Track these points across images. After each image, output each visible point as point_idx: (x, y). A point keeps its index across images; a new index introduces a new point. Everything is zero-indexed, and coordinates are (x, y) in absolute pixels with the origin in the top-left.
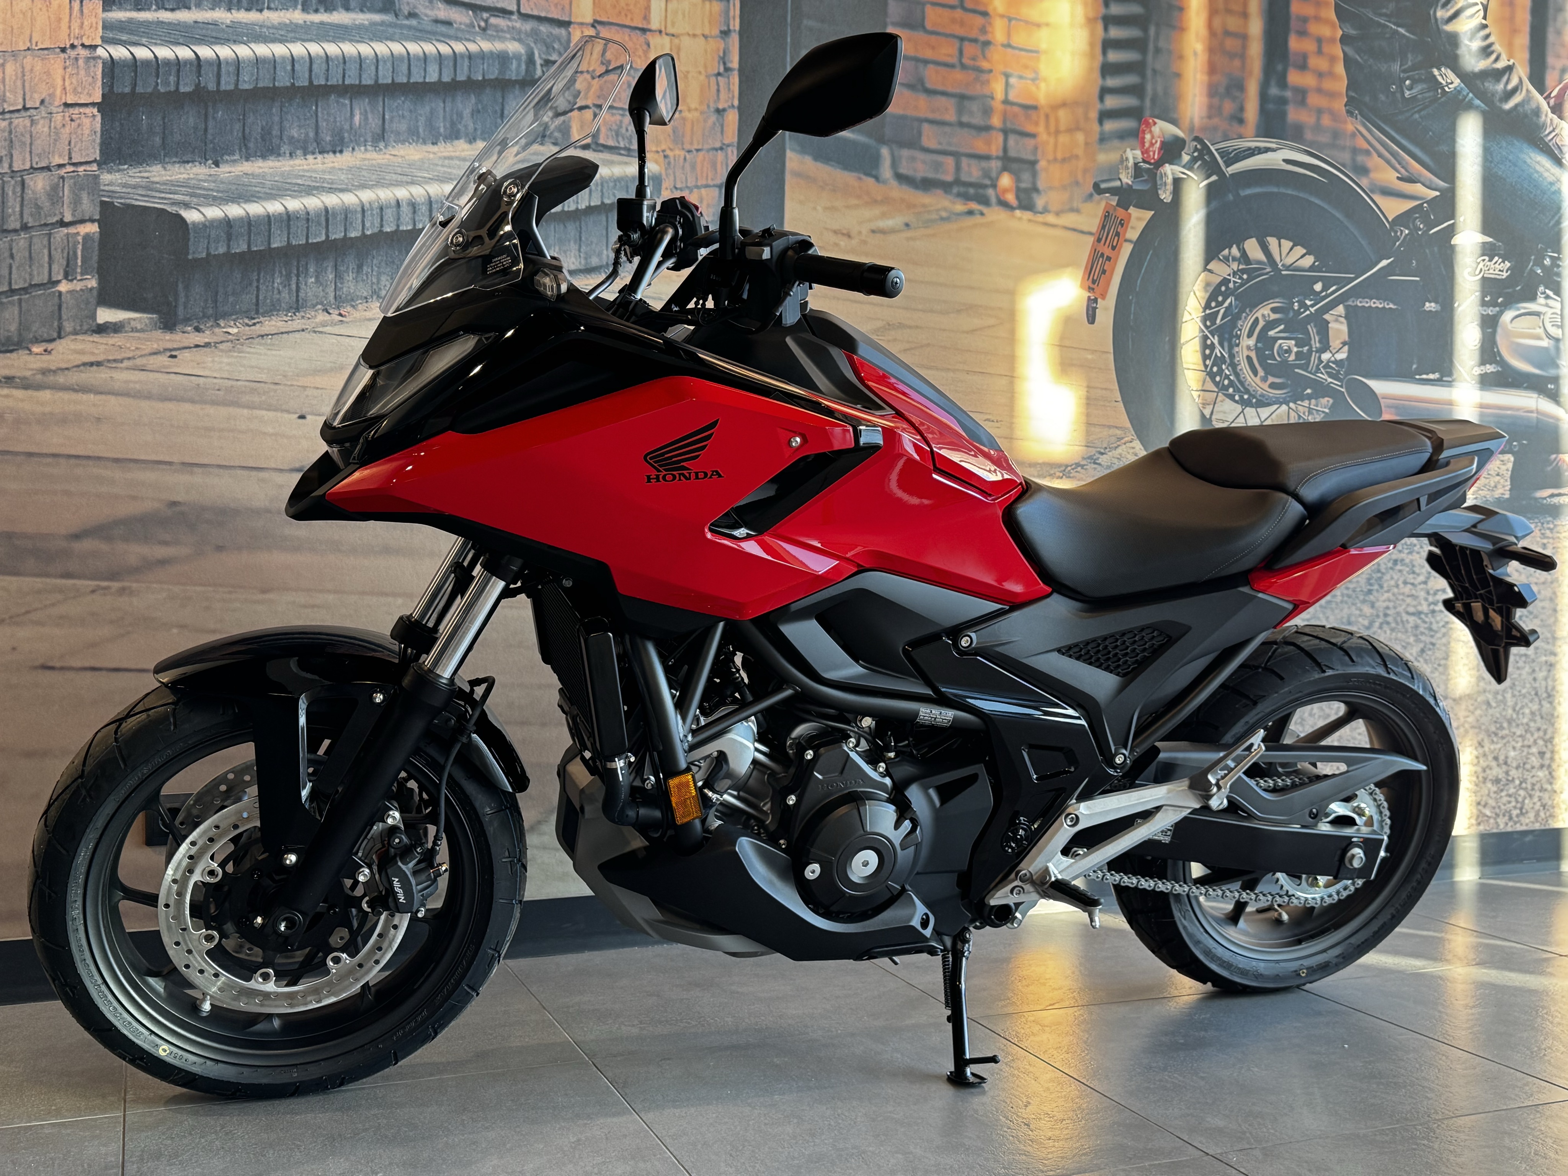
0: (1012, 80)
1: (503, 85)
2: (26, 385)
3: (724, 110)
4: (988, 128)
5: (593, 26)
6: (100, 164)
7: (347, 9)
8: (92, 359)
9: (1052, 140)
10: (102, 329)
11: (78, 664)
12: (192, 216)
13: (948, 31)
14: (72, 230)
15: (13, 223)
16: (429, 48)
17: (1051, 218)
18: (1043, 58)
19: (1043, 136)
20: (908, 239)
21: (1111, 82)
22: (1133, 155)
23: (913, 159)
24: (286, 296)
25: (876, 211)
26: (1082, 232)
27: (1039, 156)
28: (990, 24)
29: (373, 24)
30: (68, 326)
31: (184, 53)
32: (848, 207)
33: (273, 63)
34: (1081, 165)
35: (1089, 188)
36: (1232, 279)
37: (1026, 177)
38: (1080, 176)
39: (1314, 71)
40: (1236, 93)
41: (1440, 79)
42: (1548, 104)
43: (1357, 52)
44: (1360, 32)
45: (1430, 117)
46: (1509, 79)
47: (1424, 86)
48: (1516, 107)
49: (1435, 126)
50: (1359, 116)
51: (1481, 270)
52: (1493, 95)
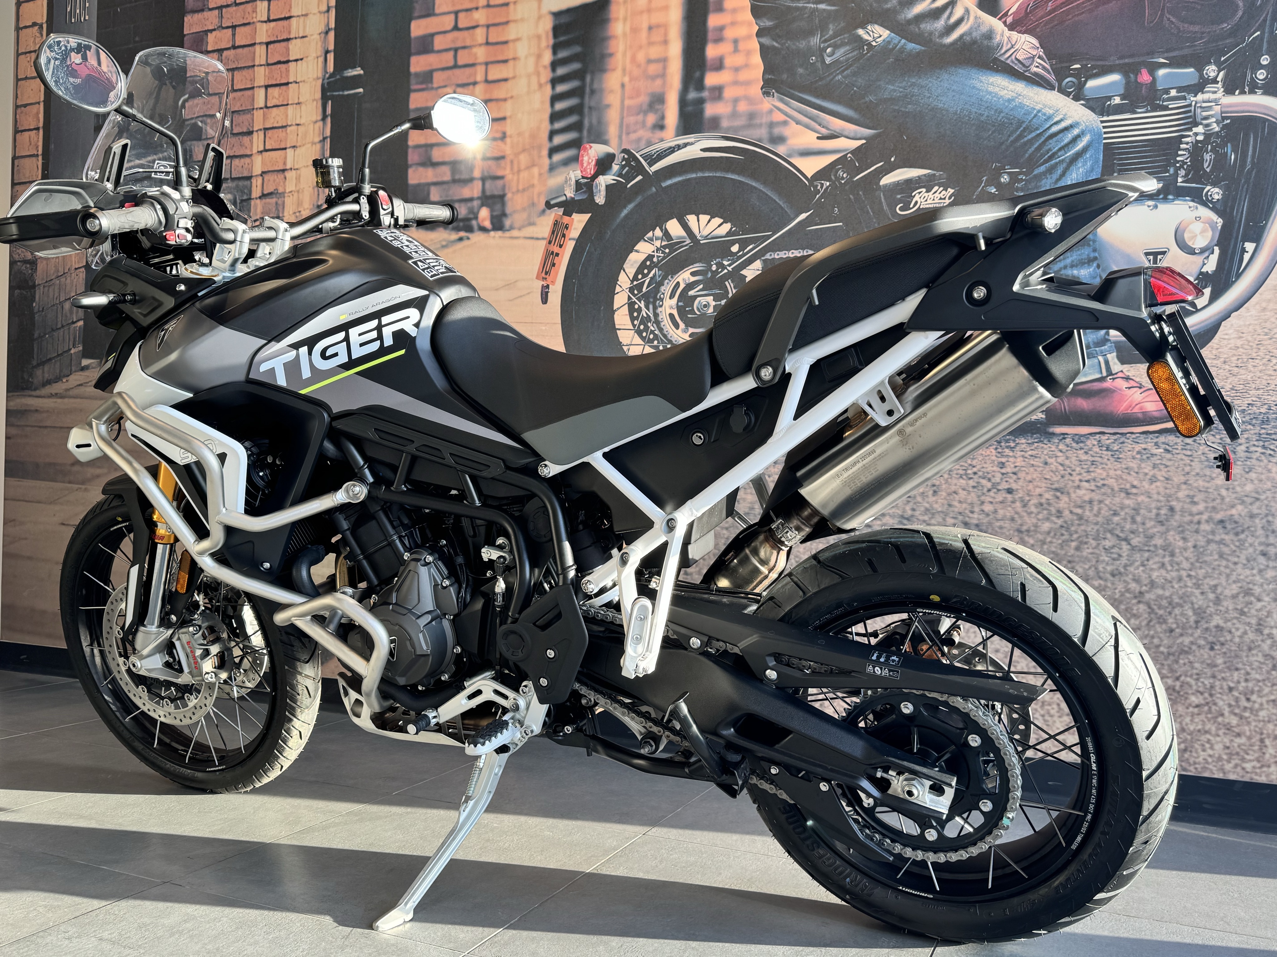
2: (62, 397)
4: (471, 180)
5: (261, 175)
8: (80, 383)
9: (515, 178)
14: (75, 325)
15: (59, 326)
17: (515, 233)
18: (508, 121)
19: (509, 177)
21: (558, 125)
22: (574, 174)
26: (538, 239)
27: (507, 191)
30: (73, 369)
34: (536, 190)
35: (542, 206)
36: (656, 254)
37: (498, 207)
38: (536, 200)
39: (730, 68)
40: (657, 107)
41: (866, 37)
42: (1005, 23)
43: (773, 40)
44: (777, 21)
45: (854, 74)
46: (951, 13)
47: (848, 48)
48: (961, 37)
49: (861, 81)
50: (776, 94)
51: (916, 203)
52: (931, 33)
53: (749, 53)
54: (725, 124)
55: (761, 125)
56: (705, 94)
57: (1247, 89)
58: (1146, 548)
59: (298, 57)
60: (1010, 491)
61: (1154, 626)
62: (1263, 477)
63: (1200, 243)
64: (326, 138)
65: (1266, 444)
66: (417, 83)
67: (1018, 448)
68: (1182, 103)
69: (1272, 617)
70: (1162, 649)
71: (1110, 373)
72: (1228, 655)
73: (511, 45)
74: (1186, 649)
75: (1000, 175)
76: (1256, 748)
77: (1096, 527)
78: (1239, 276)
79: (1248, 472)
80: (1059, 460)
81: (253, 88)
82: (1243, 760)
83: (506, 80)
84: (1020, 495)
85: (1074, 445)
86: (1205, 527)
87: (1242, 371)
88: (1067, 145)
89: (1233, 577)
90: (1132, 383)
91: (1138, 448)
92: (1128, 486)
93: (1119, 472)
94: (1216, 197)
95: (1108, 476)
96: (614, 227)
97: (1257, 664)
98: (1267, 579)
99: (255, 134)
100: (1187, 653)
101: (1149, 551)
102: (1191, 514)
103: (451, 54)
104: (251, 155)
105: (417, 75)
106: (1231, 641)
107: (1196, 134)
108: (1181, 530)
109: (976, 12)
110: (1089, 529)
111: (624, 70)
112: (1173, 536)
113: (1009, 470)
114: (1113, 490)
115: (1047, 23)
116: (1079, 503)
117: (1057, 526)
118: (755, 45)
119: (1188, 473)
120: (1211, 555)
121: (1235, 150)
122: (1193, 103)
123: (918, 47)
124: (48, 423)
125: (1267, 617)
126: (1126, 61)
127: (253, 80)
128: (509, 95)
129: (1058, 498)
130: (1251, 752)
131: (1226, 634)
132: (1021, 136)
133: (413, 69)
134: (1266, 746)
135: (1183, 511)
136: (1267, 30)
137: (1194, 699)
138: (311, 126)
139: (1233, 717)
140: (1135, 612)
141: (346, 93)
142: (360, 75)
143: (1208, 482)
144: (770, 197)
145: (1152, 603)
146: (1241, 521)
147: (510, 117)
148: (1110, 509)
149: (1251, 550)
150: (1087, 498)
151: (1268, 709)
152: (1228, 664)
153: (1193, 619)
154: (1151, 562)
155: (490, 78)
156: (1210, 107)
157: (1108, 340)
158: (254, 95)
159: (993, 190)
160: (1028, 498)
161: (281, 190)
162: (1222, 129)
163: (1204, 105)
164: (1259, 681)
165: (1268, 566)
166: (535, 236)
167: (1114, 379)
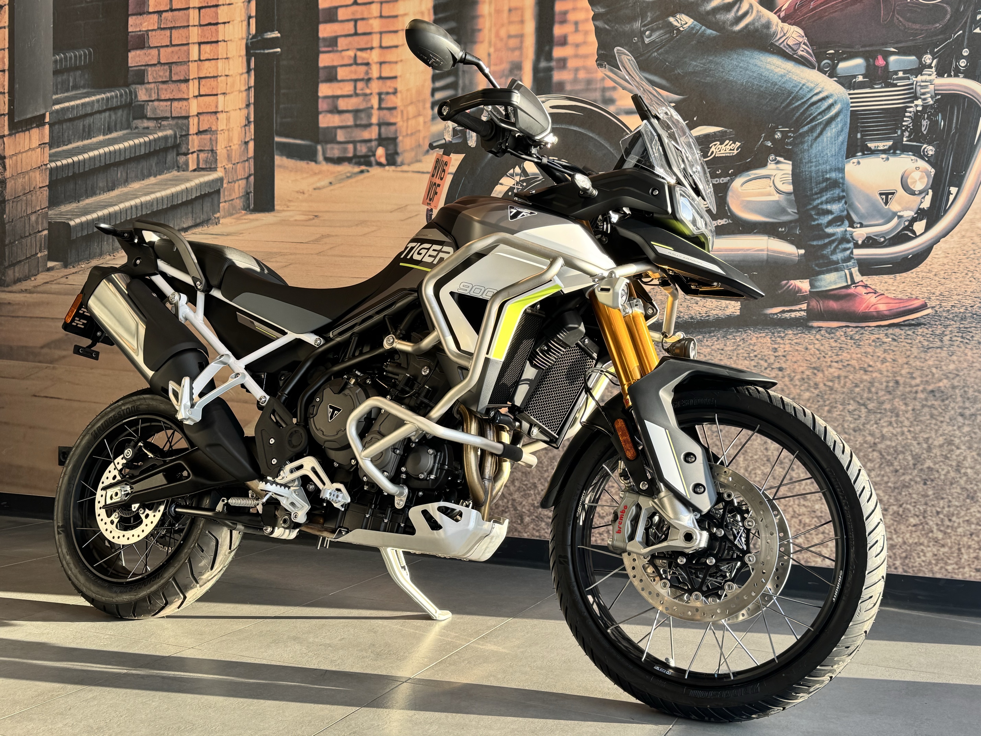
0: (383, 96)
1: (166, 150)
2: (31, 292)
3: (248, 142)
4: (369, 125)
5: (197, 116)
6: (48, 207)
7: (116, 131)
8: (45, 281)
9: (405, 124)
10: (49, 269)
11: (42, 395)
12: (72, 223)
13: (348, 78)
14: (41, 234)
15: (27, 234)
16: (142, 140)
17: (405, 168)
18: (399, 80)
19: (400, 124)
20: (331, 190)
21: (438, 84)
23: (332, 149)
24: (98, 251)
25: (316, 178)
26: (423, 173)
27: (398, 135)
28: (370, 69)
29: (124, 135)
30: (40, 269)
31: (70, 161)
32: (303, 179)
33: (93, 159)
34: (422, 135)
35: (427, 147)
36: (516, 187)
37: (391, 147)
38: (421, 142)
39: (572, 44)
40: (516, 72)
41: (675, 23)
42: (779, 16)
43: (605, 23)
44: (607, 9)
45: (667, 52)
46: (739, 8)
47: (662, 31)
48: (747, 26)
49: (671, 58)
50: (607, 66)
51: (713, 152)
52: (724, 22)
53: (586, 33)
54: (568, 87)
55: (595, 90)
56: (553, 64)
57: (952, 74)
58: (879, 411)
59: (226, 20)
60: (781, 369)
61: (884, 468)
62: (962, 359)
63: (918, 186)
64: (251, 87)
65: (964, 335)
66: (325, 46)
67: (786, 338)
68: (907, 82)
69: (967, 460)
70: (890, 484)
71: (853, 282)
72: (936, 488)
73: (400, 19)
74: (907, 484)
75: (774, 133)
76: (955, 555)
77: (843, 396)
78: (946, 211)
79: (951, 356)
80: (816, 346)
81: (188, 44)
82: (946, 563)
83: (396, 47)
84: (788, 372)
85: (827, 335)
86: (921, 396)
87: (948, 282)
88: (824, 111)
89: (940, 432)
90: (869, 290)
91: (873, 337)
92: (866, 366)
93: (859, 356)
94: (931, 153)
95: (851, 358)
96: (483, 165)
97: (956, 494)
98: (963, 433)
99: (191, 82)
100: (907, 487)
101: (880, 413)
102: (911, 386)
103: (352, 24)
104: (188, 99)
105: (325, 39)
106: (938, 478)
107: (917, 106)
108: (904, 397)
109: (757, 7)
110: (838, 397)
111: (490, 43)
112: (898, 403)
113: (780, 353)
114: (855, 368)
115: (810, 18)
116: (830, 378)
117: (815, 395)
118: (591, 27)
119: (909, 356)
120: (925, 415)
121: (944, 118)
122: (915, 83)
123: (714, 32)
124: (20, 314)
125: (963, 460)
126: (867, 49)
127: (188, 37)
128: (399, 59)
129: (815, 374)
130: (951, 558)
131: (935, 473)
132: (790, 104)
133: (321, 35)
134: (962, 554)
135: (905, 384)
136: (967, 30)
137: (913, 521)
138: (238, 77)
139: (939, 533)
140: (870, 457)
141: (266, 51)
142: (277, 38)
143: (923, 362)
144: (603, 145)
145: (883, 451)
146: (946, 391)
147: (401, 76)
148: (853, 383)
149: (952, 412)
150: (836, 374)
151: (963, 527)
152: (936, 495)
153: (911, 462)
154: (882, 421)
155: (384, 44)
156: (927, 86)
157: (853, 258)
158: (189, 50)
159: (769, 144)
160: (793, 374)
161: (214, 128)
162: (935, 102)
163: (923, 84)
164: (957, 507)
165: (964, 424)
166: (421, 170)
167: (856, 287)
